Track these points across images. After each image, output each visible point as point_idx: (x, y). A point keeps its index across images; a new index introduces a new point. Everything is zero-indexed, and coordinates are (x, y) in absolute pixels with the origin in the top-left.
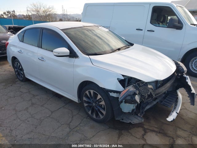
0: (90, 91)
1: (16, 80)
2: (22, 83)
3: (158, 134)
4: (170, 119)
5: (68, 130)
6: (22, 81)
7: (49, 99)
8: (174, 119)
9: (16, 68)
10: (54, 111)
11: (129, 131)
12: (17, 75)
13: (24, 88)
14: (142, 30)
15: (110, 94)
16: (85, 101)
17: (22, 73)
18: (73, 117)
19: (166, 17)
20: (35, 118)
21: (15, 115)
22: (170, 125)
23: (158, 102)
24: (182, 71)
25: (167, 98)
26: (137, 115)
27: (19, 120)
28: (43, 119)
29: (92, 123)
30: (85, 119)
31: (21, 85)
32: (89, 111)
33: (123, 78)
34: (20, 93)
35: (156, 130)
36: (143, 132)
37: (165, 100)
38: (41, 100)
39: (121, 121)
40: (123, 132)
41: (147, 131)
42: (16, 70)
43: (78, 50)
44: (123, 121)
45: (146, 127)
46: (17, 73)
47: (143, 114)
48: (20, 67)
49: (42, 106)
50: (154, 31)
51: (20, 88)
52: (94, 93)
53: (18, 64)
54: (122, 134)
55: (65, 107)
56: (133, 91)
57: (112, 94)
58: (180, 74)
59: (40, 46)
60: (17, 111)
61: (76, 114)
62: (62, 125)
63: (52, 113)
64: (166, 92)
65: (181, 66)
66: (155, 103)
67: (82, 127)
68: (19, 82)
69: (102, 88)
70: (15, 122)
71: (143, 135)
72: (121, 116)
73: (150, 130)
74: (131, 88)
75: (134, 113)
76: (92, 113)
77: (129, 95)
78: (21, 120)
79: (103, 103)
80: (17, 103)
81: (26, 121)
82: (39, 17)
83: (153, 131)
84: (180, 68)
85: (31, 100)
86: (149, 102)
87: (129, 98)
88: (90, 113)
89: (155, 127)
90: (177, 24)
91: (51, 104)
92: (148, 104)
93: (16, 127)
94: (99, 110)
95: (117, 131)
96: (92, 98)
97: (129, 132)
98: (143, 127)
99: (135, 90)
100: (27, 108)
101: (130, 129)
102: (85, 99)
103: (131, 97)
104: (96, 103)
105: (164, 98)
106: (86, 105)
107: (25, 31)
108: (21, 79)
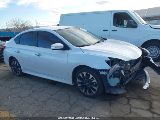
0: (83, 74)
1: (14, 76)
2: (19, 78)
3: (138, 100)
4: (145, 87)
5: (69, 106)
6: (19, 76)
7: (46, 87)
8: (148, 88)
9: (13, 66)
10: (53, 94)
11: (117, 100)
12: (14, 72)
13: (23, 81)
14: (108, 31)
15: (100, 73)
16: (79, 82)
17: (19, 69)
18: (70, 96)
19: (122, 21)
20: (39, 101)
21: (21, 100)
22: (145, 93)
23: (132, 78)
24: (146, 54)
25: (138, 75)
26: (121, 88)
27: (26, 104)
28: (46, 101)
29: (87, 99)
30: (80, 97)
31: (19, 79)
32: (83, 89)
33: (109, 60)
34: (20, 85)
35: (136, 97)
36: (127, 100)
37: (137, 76)
38: (40, 88)
39: (110, 93)
40: (112, 102)
41: (130, 99)
42: (13, 68)
43: (70, 44)
44: (111, 93)
45: (128, 97)
46: (14, 70)
47: (124, 87)
48: (18, 65)
49: (42, 92)
50: (117, 31)
51: (19, 81)
52: (86, 74)
53: (15, 62)
54: (112, 103)
55: (61, 90)
56: (119, 67)
57: (102, 73)
58: (144, 57)
59: (36, 45)
60: (22, 98)
61: (71, 94)
62: (63, 103)
63: (52, 96)
64: (137, 71)
65: (145, 51)
66: (131, 79)
67: (80, 102)
68: (16, 77)
69: (93, 69)
70: (23, 105)
71: (128, 102)
72: (109, 90)
73: (132, 98)
74: (117, 66)
75: (119, 86)
76: (86, 91)
77: (117, 71)
78: (28, 104)
79: (95, 81)
80: (20, 92)
81: (33, 104)
82: (18, 30)
83: (134, 98)
84: (145, 52)
85: (31, 88)
86: (128, 77)
87: (117, 72)
88: (83, 91)
89: (135, 96)
90: (133, 24)
91: (49, 90)
92: (127, 79)
93: (25, 109)
94: (91, 87)
95: (108, 102)
96: (85, 79)
97: (117, 102)
98: (126, 97)
99: (120, 66)
100: (30, 95)
101: (117, 99)
102: (78, 80)
103: (118, 72)
104: (88, 82)
105: (136, 75)
106: (79, 85)
107: (21, 35)
108: (18, 74)
